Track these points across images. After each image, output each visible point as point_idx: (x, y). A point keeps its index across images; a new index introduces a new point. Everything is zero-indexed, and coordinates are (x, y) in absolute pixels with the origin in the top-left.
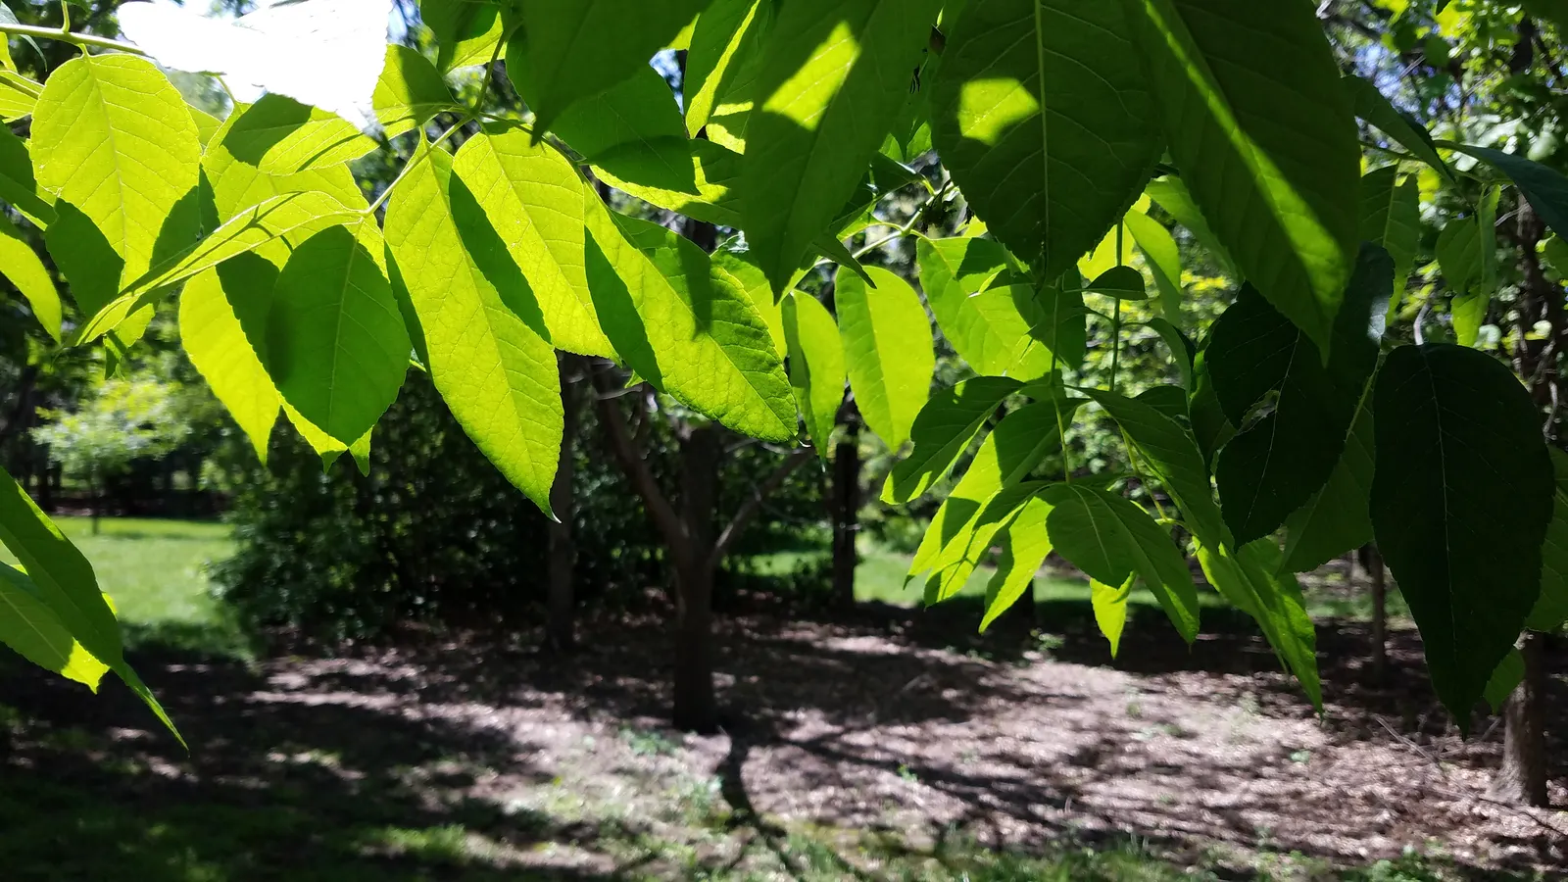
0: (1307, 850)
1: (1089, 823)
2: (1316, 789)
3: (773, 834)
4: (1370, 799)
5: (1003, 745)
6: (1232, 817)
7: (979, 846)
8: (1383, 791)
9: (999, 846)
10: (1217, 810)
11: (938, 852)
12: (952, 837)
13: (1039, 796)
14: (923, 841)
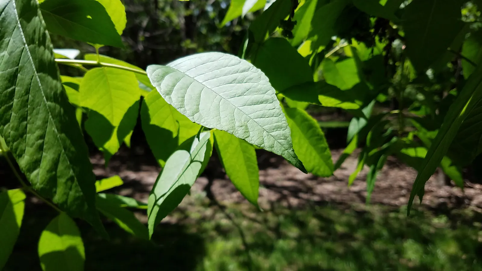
0: (382, 204)
1: (316, 198)
2: (384, 184)
3: (223, 208)
4: (401, 187)
5: (290, 175)
6: (359, 194)
7: (284, 208)
8: (403, 184)
9: (290, 207)
10: (355, 192)
11: (272, 210)
12: (276, 205)
13: (300, 191)
14: (267, 206)
